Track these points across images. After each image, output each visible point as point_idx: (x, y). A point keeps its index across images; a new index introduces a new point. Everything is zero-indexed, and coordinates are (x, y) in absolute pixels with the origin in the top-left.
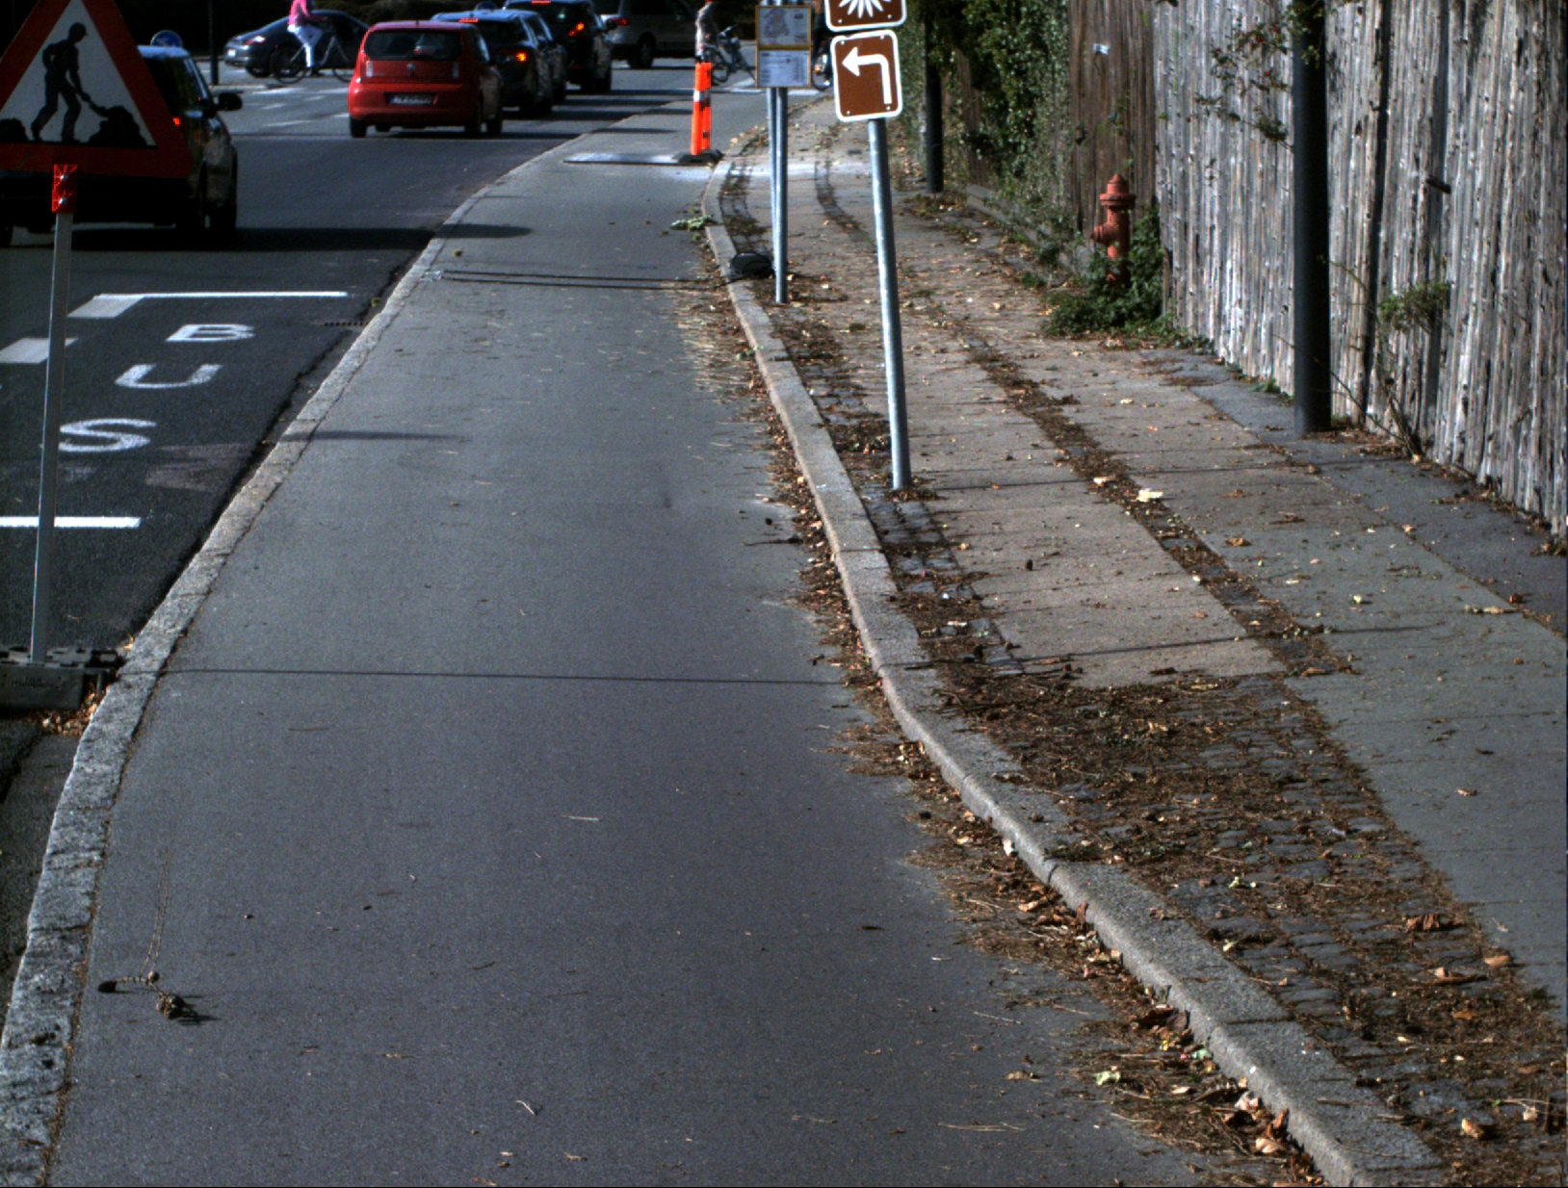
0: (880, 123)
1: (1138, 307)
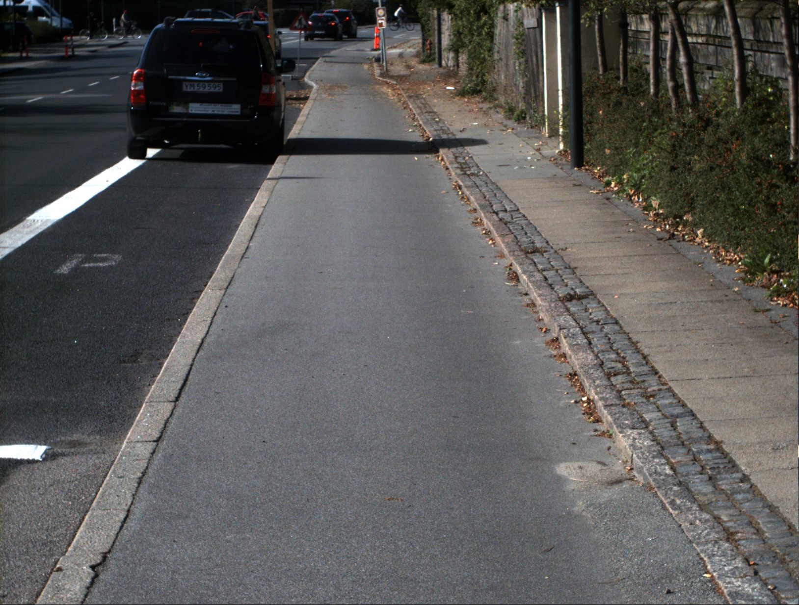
1: (431, 59)
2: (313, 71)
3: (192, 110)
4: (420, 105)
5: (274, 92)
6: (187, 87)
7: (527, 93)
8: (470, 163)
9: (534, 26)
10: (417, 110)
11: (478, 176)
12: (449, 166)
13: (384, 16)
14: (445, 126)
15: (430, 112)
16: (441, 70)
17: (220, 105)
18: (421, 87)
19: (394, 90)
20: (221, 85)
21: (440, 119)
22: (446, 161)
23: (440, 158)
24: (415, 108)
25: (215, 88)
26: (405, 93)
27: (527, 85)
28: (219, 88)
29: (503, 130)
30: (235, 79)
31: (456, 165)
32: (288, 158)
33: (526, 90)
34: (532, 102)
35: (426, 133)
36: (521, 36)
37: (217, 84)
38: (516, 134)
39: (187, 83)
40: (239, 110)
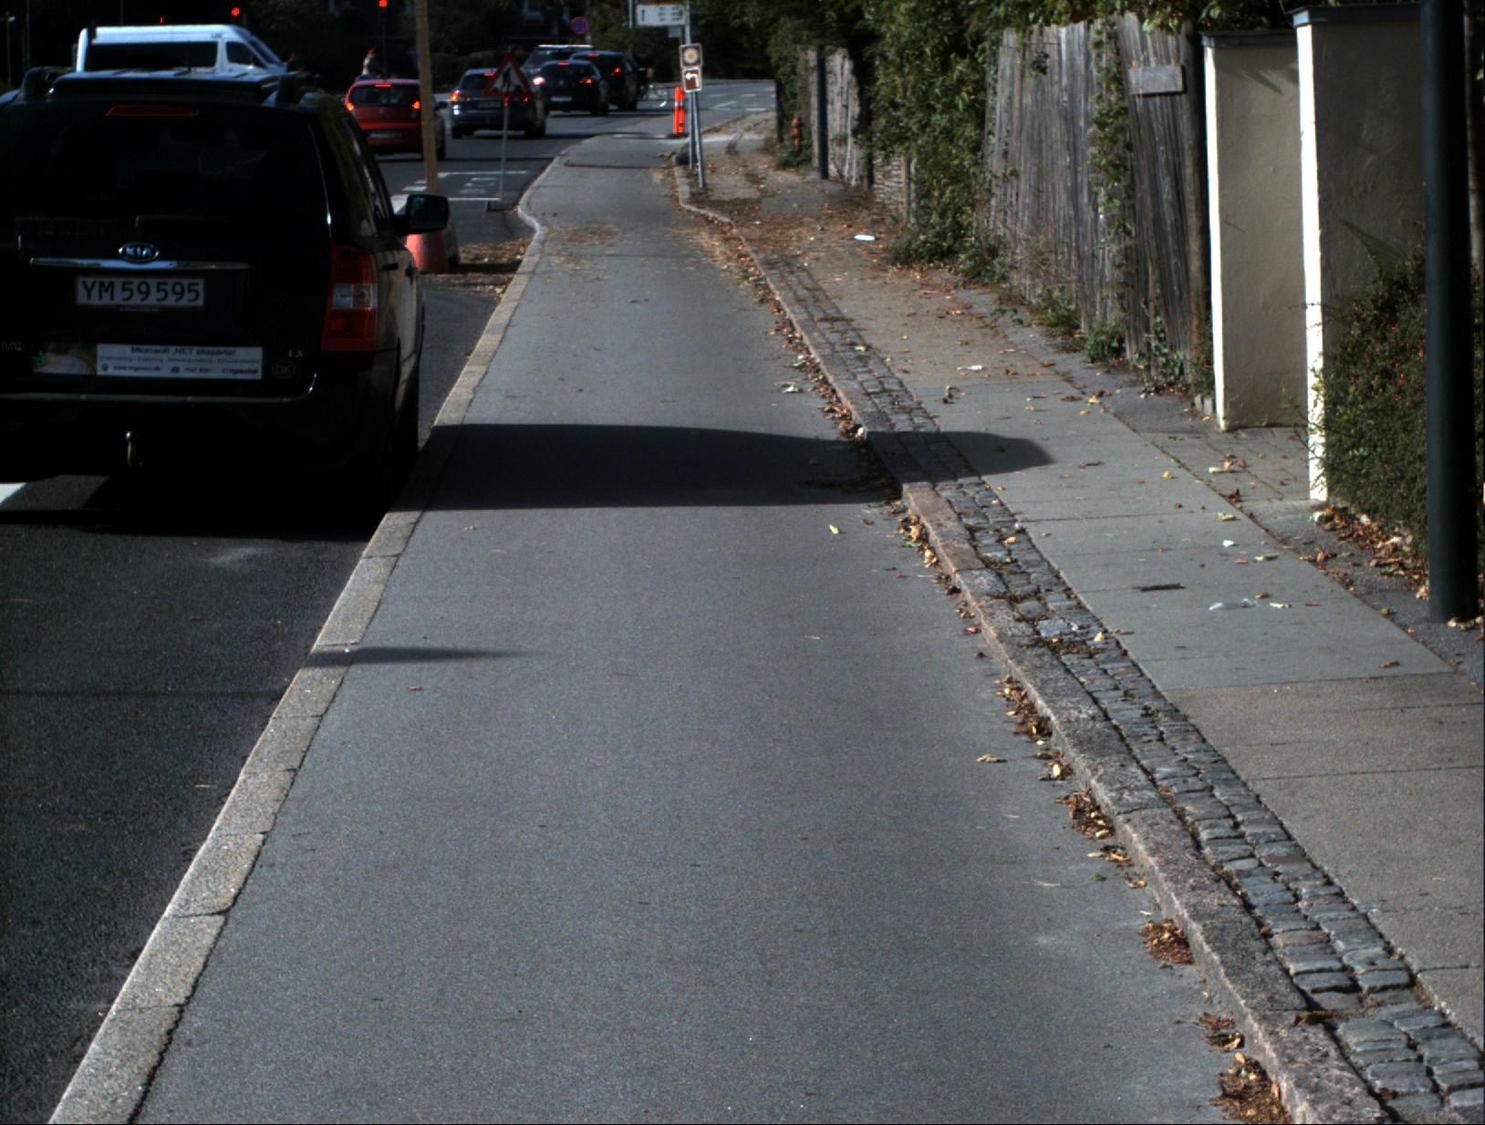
0: (696, 93)
1: (804, 160)
2: (538, 188)
3: (105, 368)
4: (802, 293)
5: (372, 304)
6: (89, 291)
7: (1132, 284)
8: (1027, 563)
9: (1173, 89)
10: (797, 308)
11: (1091, 656)
12: (957, 579)
13: (696, 63)
14: (892, 376)
15: (834, 320)
16: (829, 186)
17: (195, 349)
18: (792, 232)
19: (727, 240)
20: (200, 286)
21: (868, 348)
22: (940, 551)
23: (914, 531)
24: (789, 305)
25: (182, 293)
26: (756, 252)
27: (1132, 260)
28: (193, 297)
29: (1073, 399)
30: (243, 266)
31: (985, 580)
32: (416, 523)
33: (1127, 274)
34: (1150, 313)
35: (839, 400)
36: (1115, 117)
37: (186, 282)
38: (1119, 415)
39: (89, 281)
40: (258, 366)
